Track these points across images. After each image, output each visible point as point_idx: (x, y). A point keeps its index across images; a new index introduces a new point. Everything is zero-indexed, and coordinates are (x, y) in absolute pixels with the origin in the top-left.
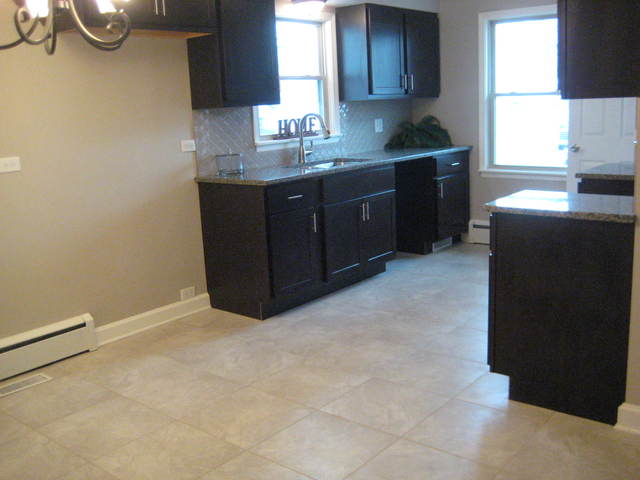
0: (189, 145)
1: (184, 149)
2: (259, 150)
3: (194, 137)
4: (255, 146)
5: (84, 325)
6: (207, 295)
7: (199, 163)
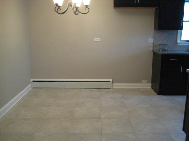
0: (151, 40)
1: (149, 41)
2: (178, 44)
3: (154, 38)
4: (177, 43)
5: (109, 82)
6: (151, 84)
7: (154, 45)
